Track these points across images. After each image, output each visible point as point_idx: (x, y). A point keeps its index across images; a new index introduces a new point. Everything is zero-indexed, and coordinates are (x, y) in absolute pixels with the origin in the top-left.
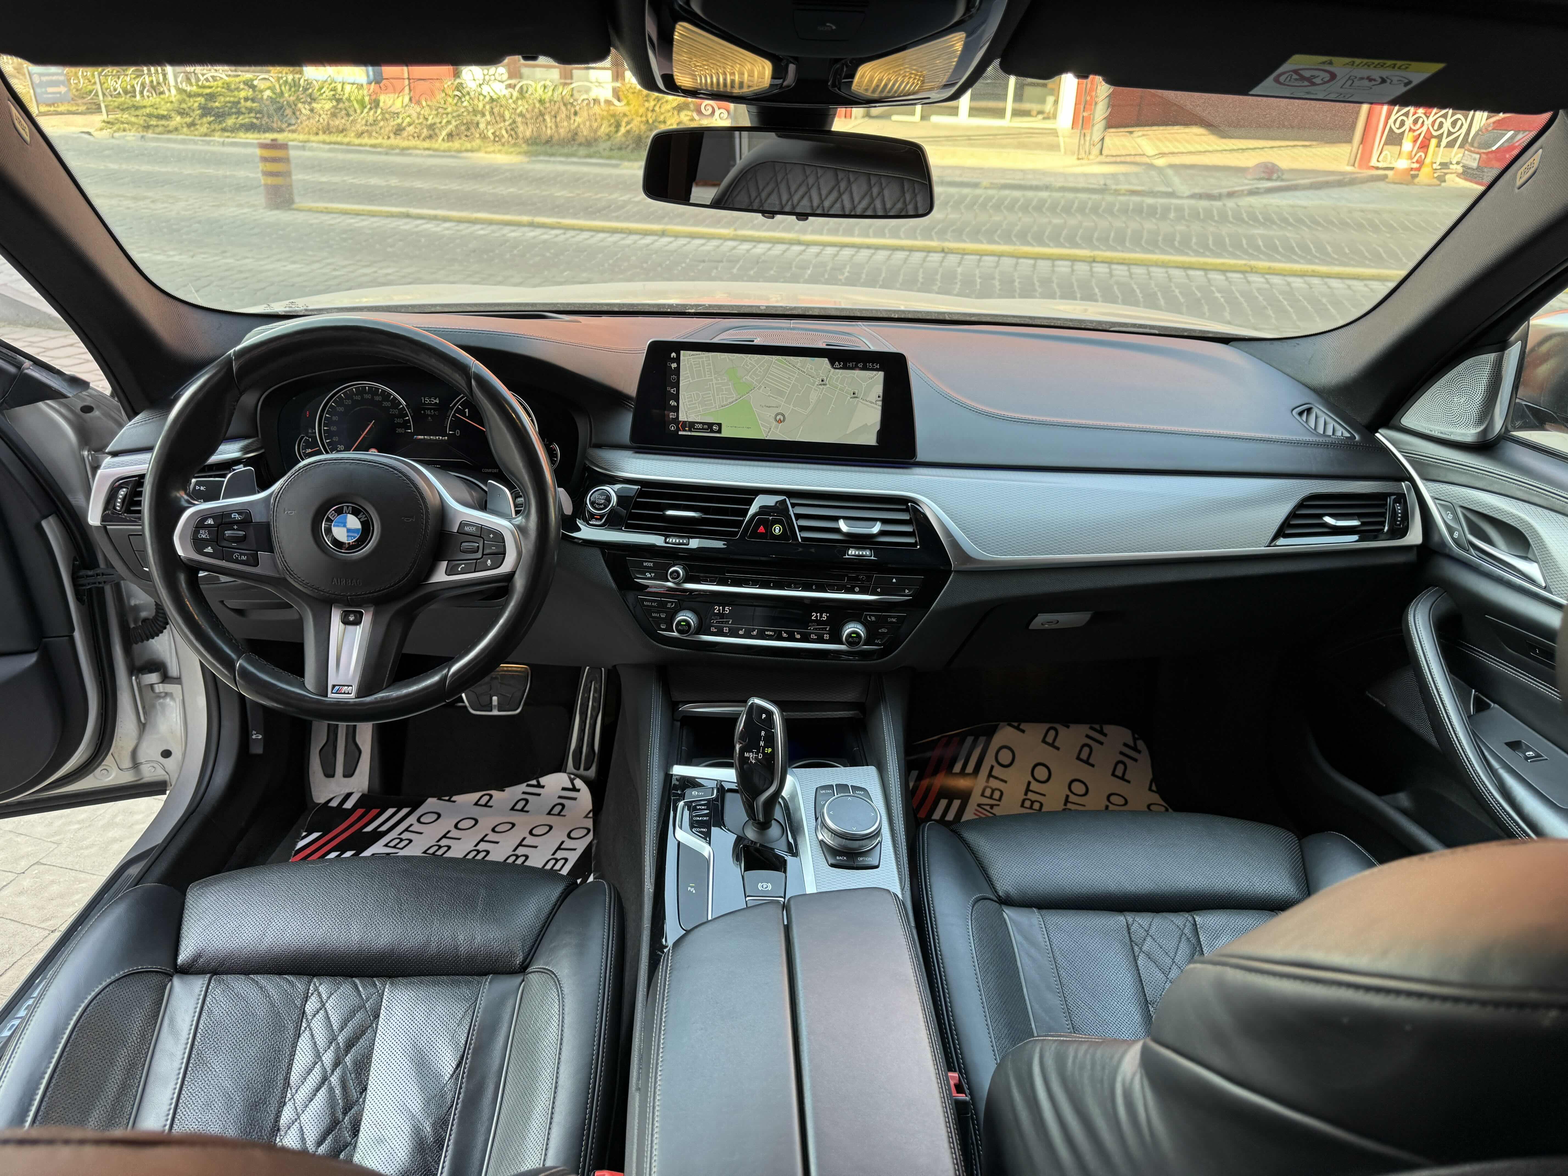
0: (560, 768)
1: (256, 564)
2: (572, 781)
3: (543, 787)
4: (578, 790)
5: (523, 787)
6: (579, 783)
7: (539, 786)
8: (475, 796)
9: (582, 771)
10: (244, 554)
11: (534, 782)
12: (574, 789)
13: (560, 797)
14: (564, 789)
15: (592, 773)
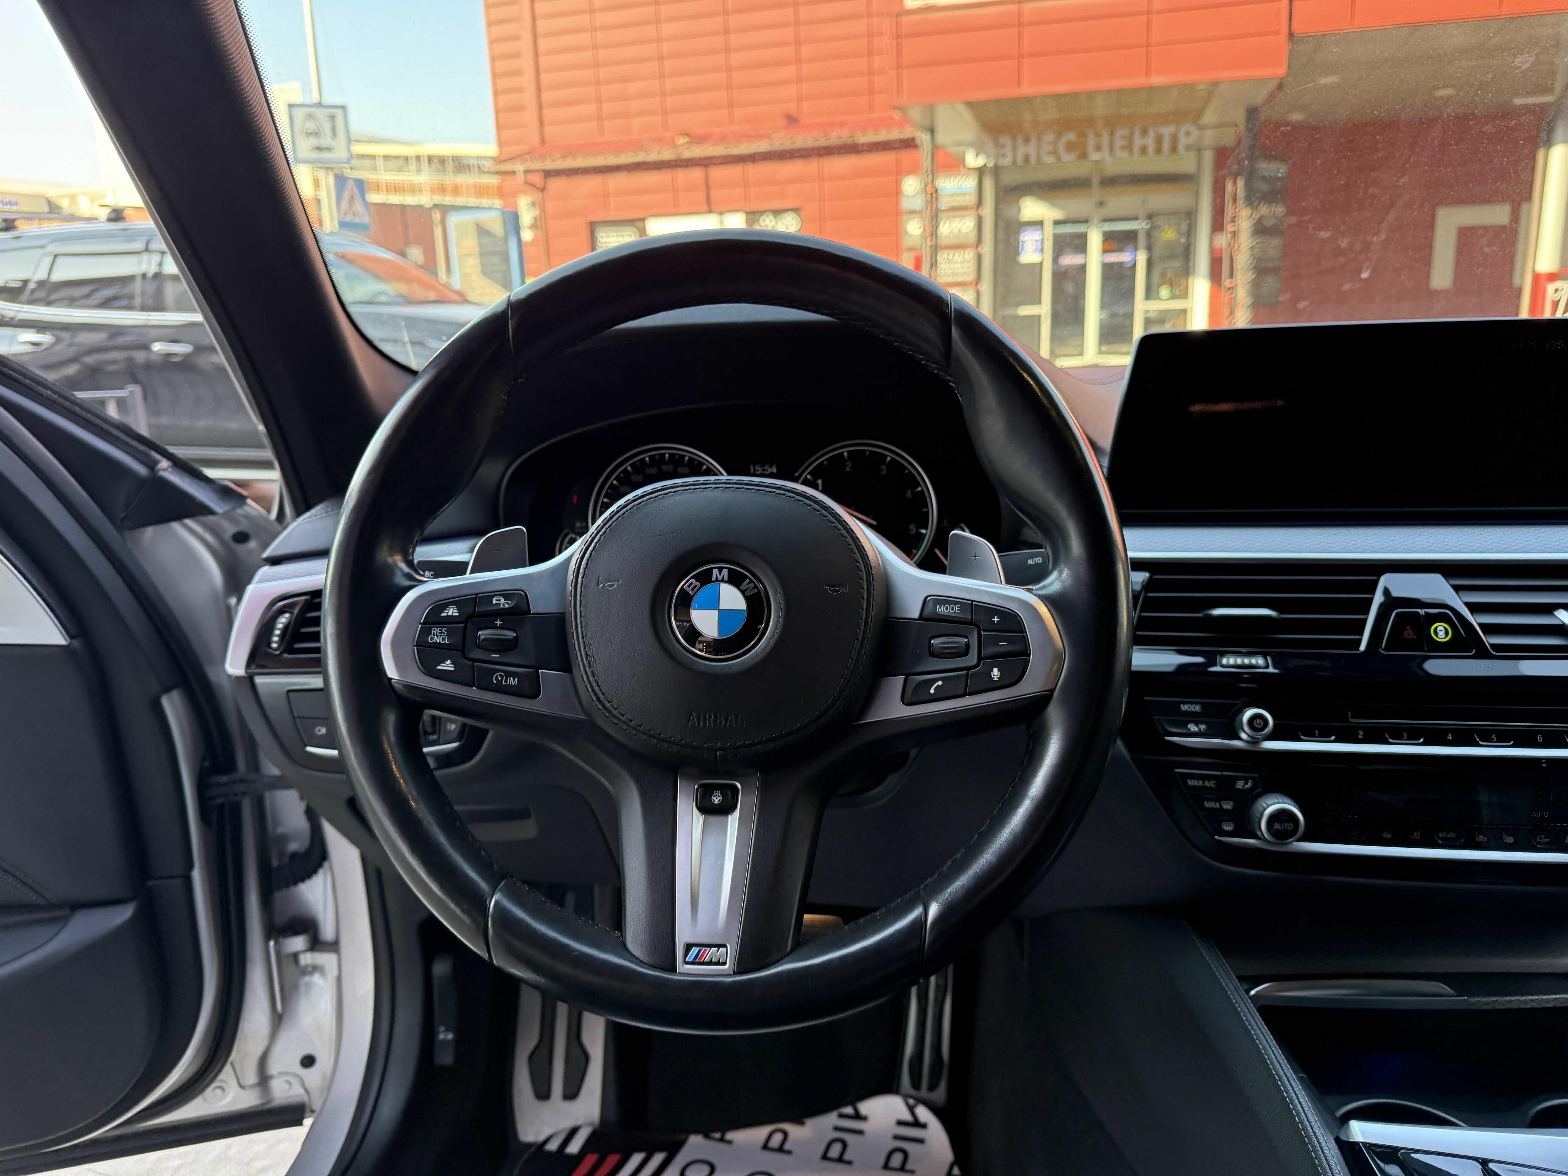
0: (888, 1087)
1: (535, 694)
2: (911, 1109)
3: (864, 1118)
4: (924, 1126)
5: (831, 1119)
6: (923, 1113)
7: (858, 1116)
8: (760, 1133)
9: (924, 1093)
10: (513, 675)
11: (849, 1110)
12: (917, 1124)
13: (897, 1137)
14: (900, 1123)
15: (940, 1095)
